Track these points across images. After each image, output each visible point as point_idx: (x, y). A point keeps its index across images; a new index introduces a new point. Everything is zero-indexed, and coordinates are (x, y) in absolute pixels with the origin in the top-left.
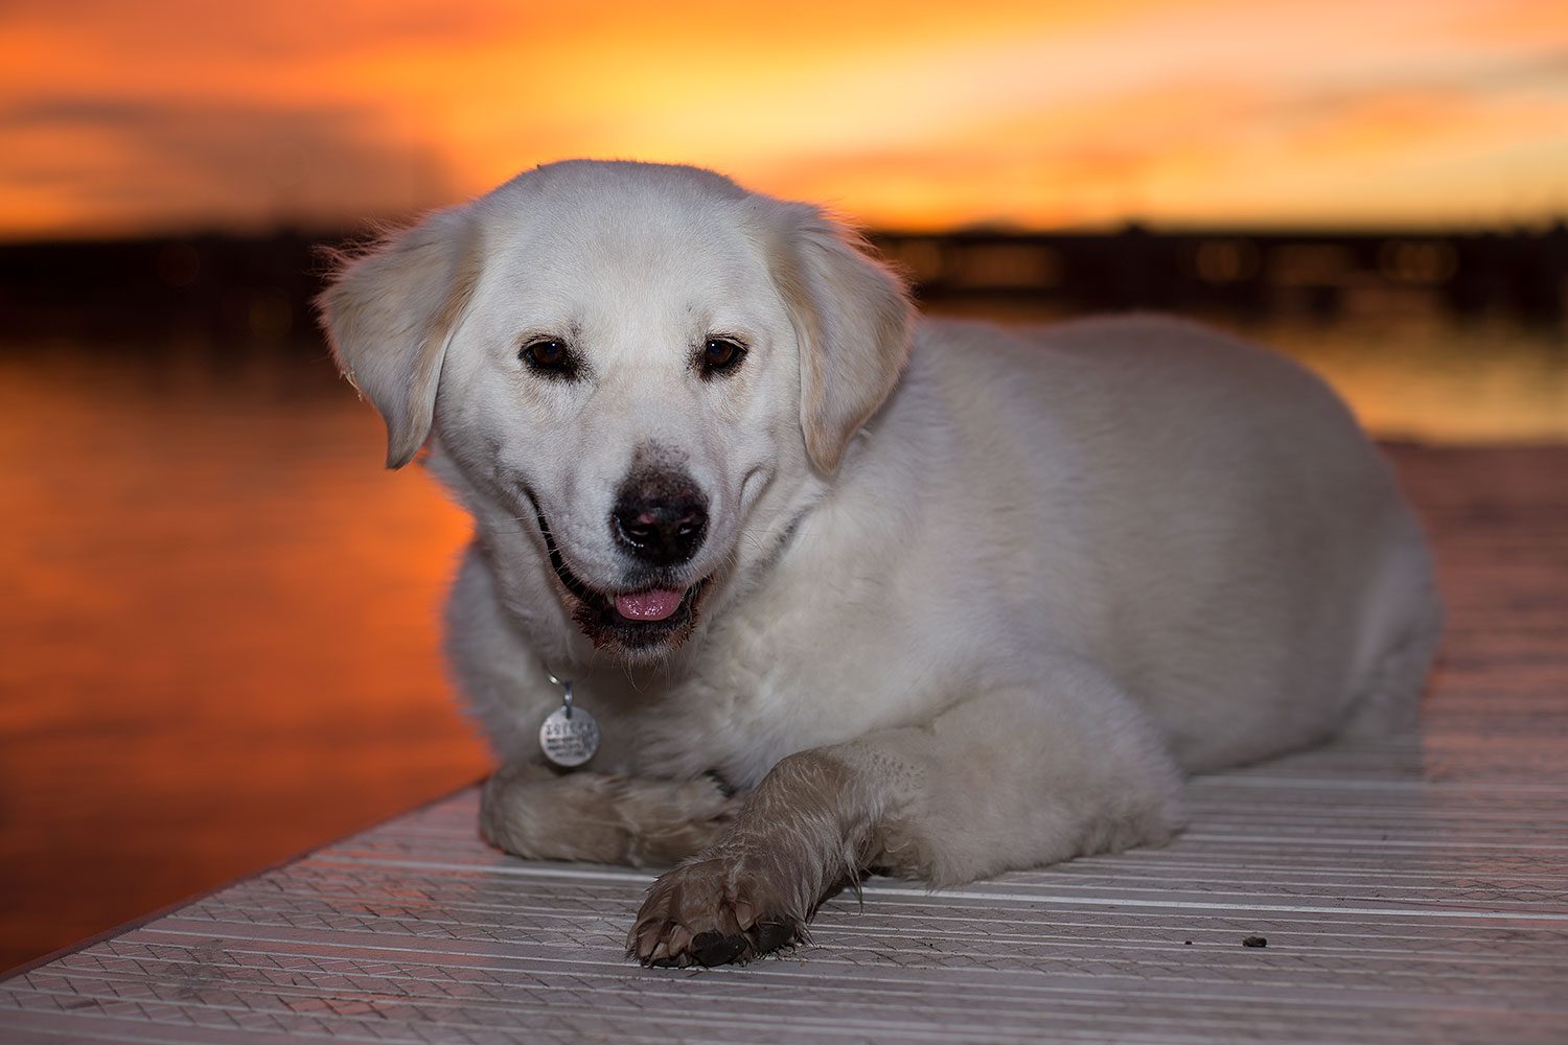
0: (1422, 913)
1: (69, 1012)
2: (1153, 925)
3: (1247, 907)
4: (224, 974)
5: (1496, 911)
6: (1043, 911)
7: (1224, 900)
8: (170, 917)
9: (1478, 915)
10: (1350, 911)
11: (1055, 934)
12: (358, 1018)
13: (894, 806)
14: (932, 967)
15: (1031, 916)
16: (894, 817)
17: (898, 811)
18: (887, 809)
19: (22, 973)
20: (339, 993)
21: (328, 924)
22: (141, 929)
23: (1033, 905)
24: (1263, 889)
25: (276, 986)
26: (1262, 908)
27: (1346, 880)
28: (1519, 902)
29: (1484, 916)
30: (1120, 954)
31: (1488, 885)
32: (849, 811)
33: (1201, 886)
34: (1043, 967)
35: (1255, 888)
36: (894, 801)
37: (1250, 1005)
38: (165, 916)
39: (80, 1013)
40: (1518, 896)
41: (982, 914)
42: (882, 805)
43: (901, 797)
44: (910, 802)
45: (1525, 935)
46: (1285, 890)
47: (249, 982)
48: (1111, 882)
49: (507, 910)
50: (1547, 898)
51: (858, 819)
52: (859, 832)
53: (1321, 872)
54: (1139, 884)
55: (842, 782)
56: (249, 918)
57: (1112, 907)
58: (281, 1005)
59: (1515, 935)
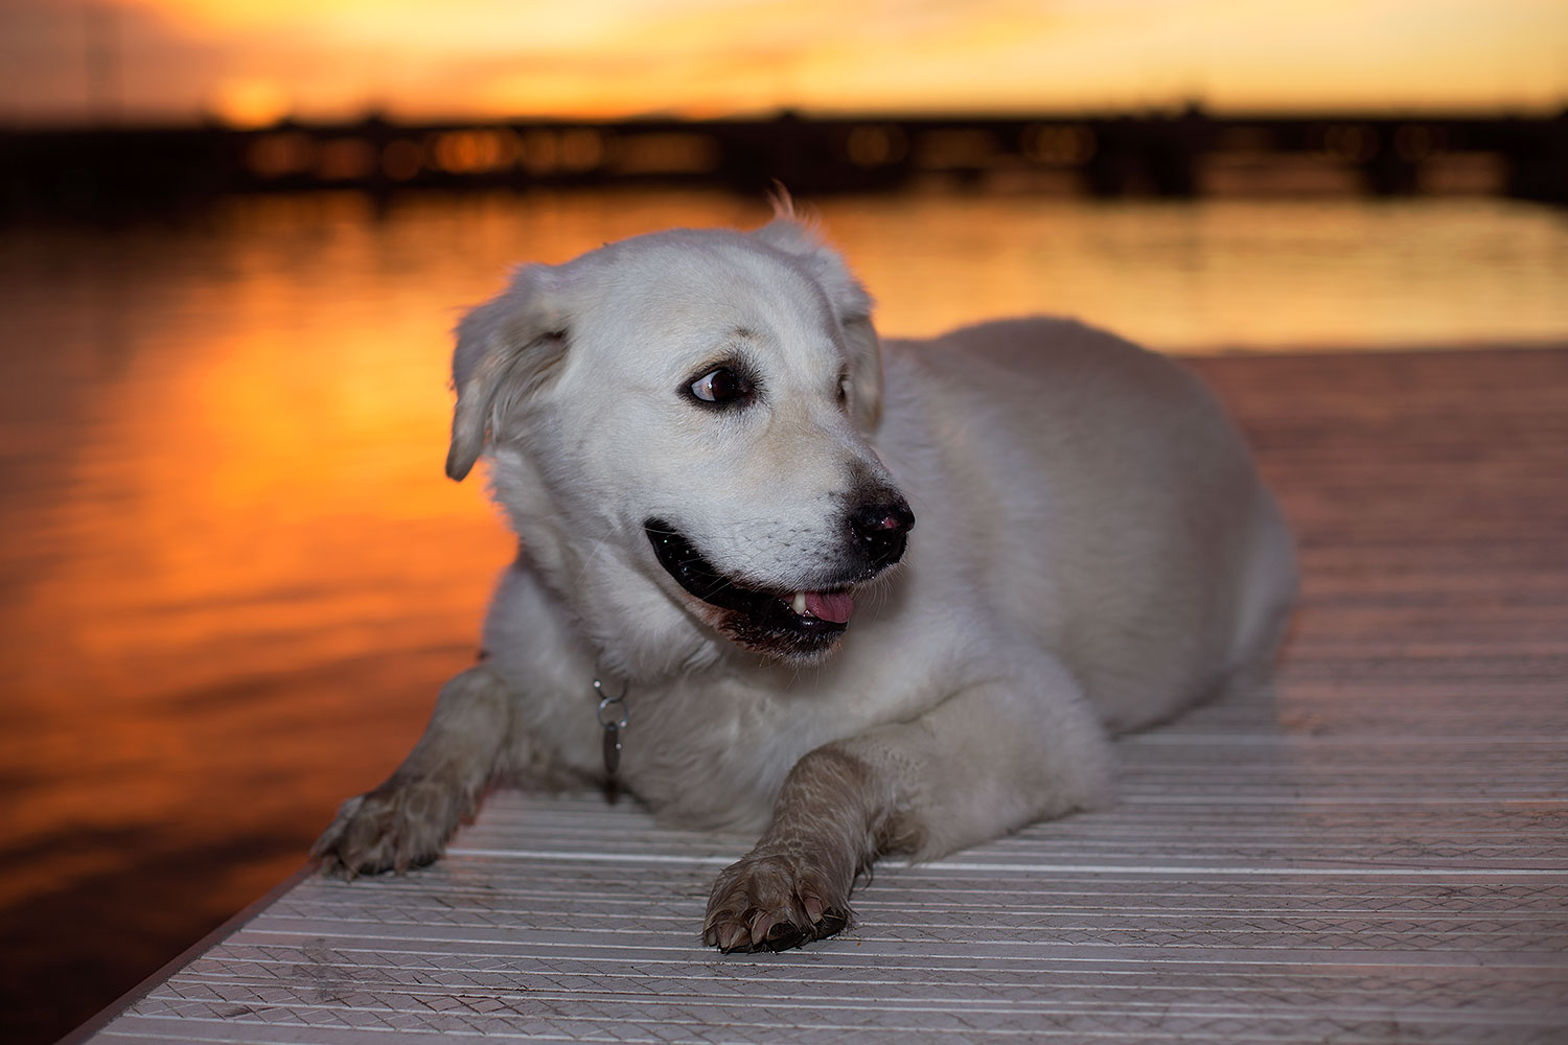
0: (1363, 872)
1: (230, 1020)
2: (1141, 892)
3: (1213, 871)
4: (348, 975)
5: (1427, 868)
6: (1039, 881)
7: (1190, 864)
8: (262, 916)
9: (1412, 872)
10: (1302, 872)
11: (1061, 904)
12: (495, 1015)
13: (905, 797)
14: (972, 942)
15: (1031, 887)
16: (904, 807)
17: (908, 801)
18: (898, 800)
19: (161, 982)
20: (465, 990)
21: (413, 919)
22: (243, 931)
23: (1028, 874)
24: (1219, 851)
25: (403, 985)
26: (1225, 871)
27: (1286, 840)
28: (1441, 859)
29: (1418, 873)
30: (1127, 923)
31: (1408, 842)
32: (871, 803)
33: (1162, 850)
34: (1067, 938)
35: (1210, 851)
36: (904, 792)
37: (1262, 969)
38: (256, 916)
39: (240, 1021)
40: (1438, 852)
41: (986, 886)
42: (894, 795)
43: (910, 790)
44: (917, 793)
45: (1460, 891)
46: (1236, 851)
47: (376, 982)
48: (1084, 849)
49: (567, 897)
50: (1463, 853)
51: (879, 812)
52: (878, 824)
53: (1260, 833)
54: (1110, 850)
55: (864, 776)
56: (336, 914)
57: (1097, 875)
58: (420, 1005)
59: (1452, 891)
